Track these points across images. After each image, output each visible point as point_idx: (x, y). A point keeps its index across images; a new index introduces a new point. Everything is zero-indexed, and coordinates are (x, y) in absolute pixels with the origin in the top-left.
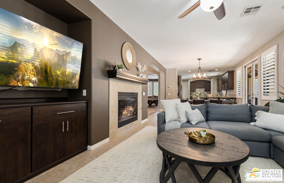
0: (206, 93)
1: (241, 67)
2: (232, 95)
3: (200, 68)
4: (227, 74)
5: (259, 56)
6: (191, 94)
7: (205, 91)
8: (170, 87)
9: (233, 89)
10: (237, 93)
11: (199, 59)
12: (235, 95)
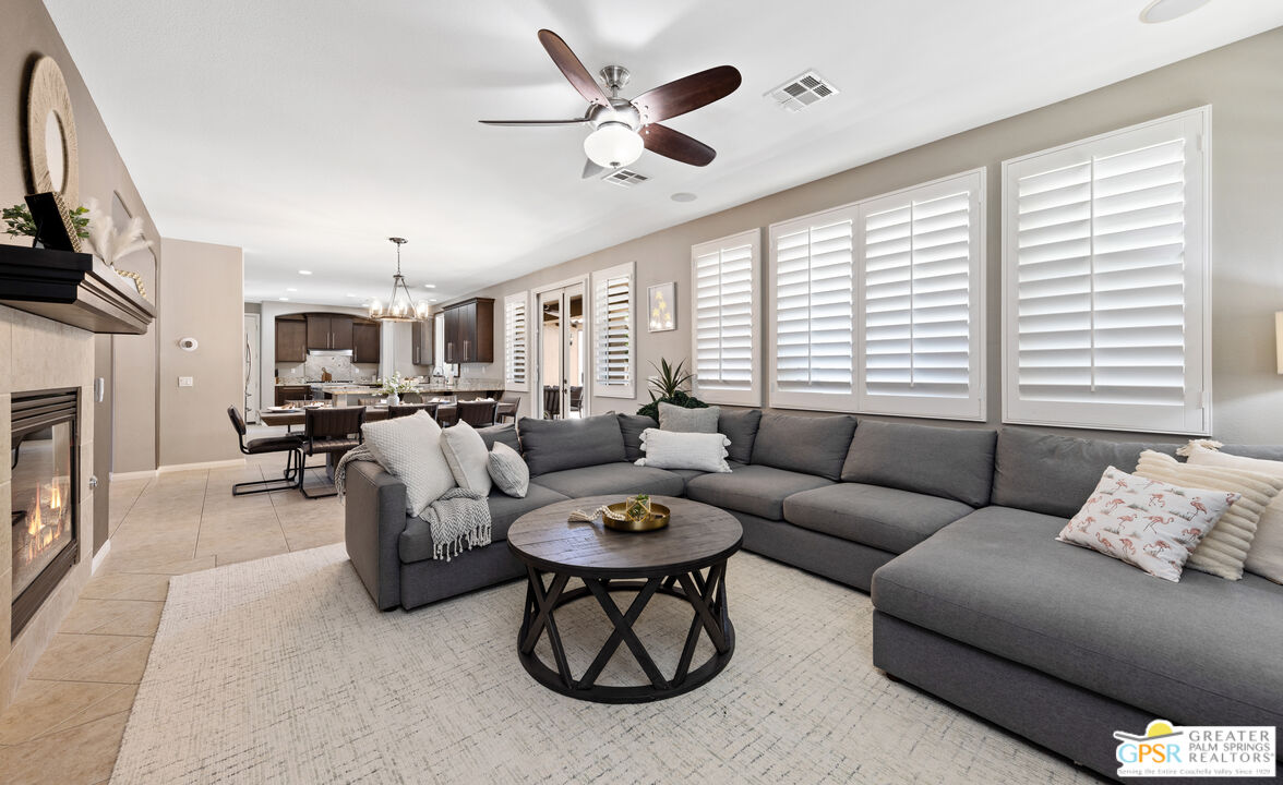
0: (357, 370)
1: (523, 296)
2: (486, 381)
3: (399, 276)
4: (472, 307)
5: (587, 276)
6: (277, 374)
7: (353, 362)
8: (195, 345)
9: (491, 360)
10: (510, 373)
11: (398, 241)
12: (503, 383)
